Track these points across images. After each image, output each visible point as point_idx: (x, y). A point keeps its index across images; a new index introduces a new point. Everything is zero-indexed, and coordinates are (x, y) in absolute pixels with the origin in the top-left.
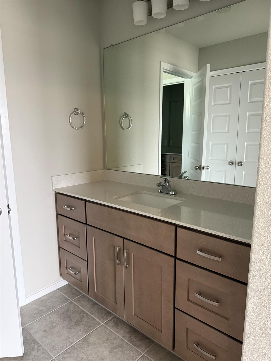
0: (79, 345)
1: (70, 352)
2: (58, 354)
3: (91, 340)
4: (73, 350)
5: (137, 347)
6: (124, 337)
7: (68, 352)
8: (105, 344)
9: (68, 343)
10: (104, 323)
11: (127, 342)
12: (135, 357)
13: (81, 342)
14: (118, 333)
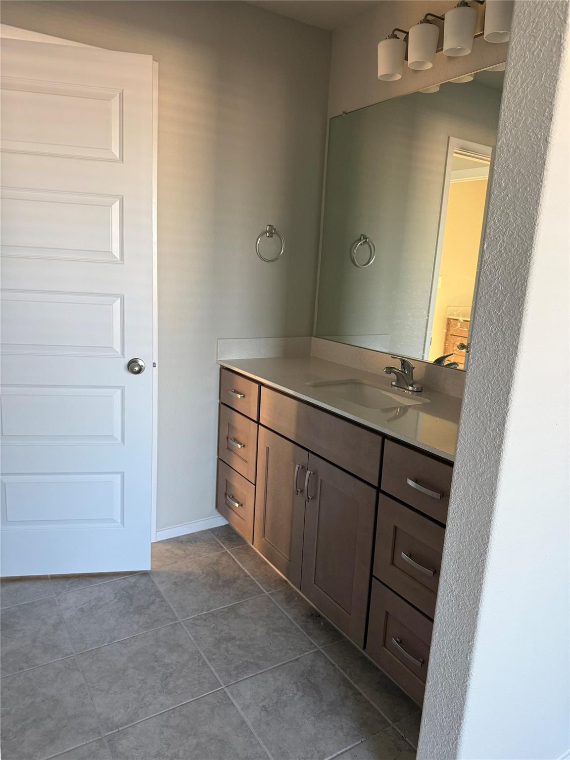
0: (222, 614)
1: (206, 619)
2: (187, 617)
3: (242, 611)
4: (211, 618)
5: (311, 638)
6: (295, 619)
7: (203, 619)
8: (261, 622)
9: (206, 607)
10: (270, 593)
11: (299, 627)
12: (303, 649)
13: (226, 610)
14: (287, 611)
